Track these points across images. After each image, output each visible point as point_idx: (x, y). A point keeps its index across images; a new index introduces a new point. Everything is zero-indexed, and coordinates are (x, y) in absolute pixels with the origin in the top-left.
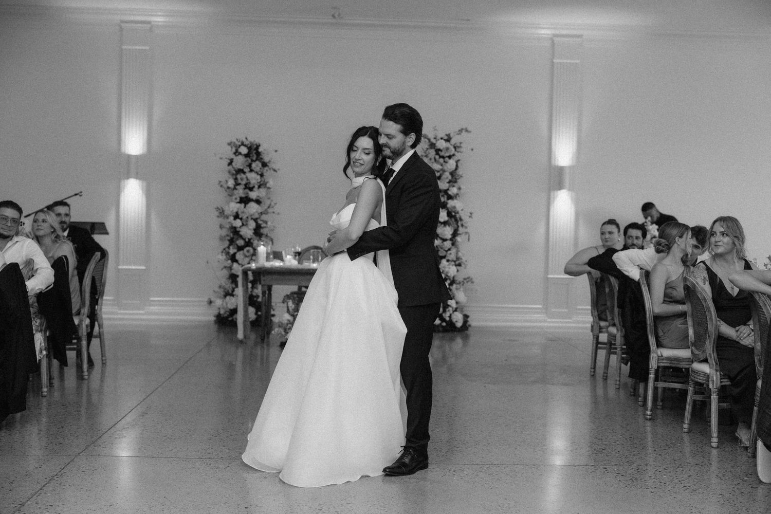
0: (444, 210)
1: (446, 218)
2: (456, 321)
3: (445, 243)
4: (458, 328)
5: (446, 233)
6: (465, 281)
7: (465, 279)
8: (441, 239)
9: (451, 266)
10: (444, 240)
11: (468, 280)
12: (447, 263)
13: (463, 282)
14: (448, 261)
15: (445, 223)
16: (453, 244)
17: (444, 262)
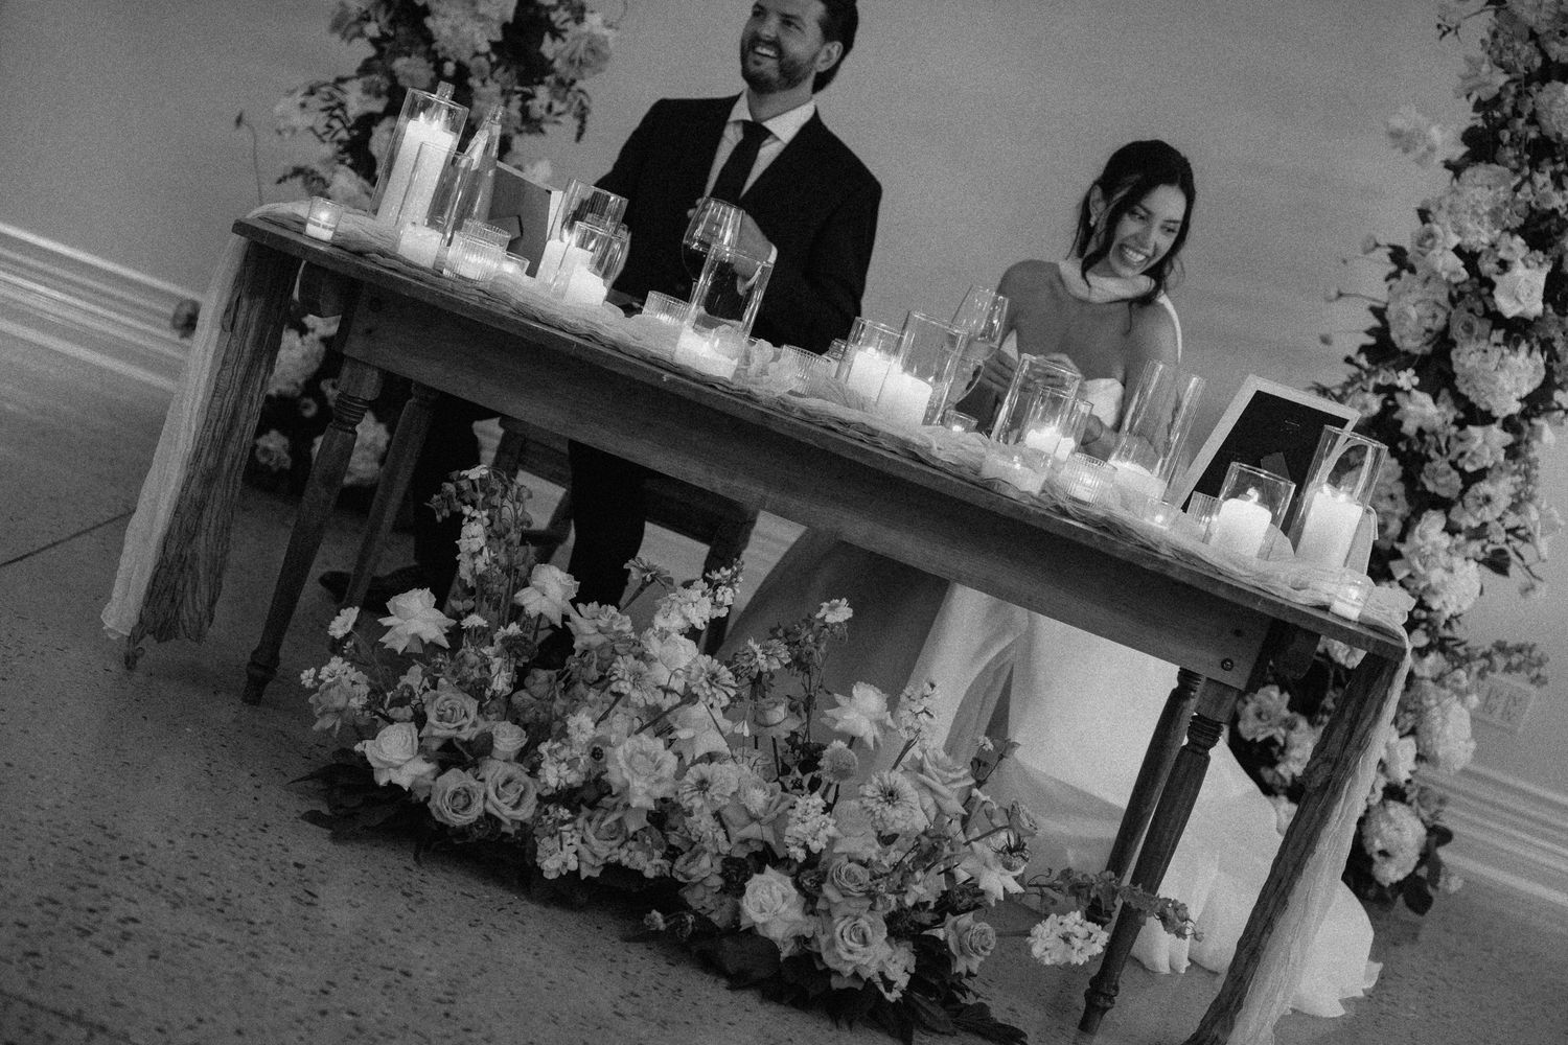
0: (1539, 254)
1: (1534, 306)
2: (1384, 853)
3: (1475, 431)
4: (1380, 886)
5: (1504, 380)
6: (1500, 661)
7: (1501, 647)
8: (1460, 400)
9: (1458, 562)
10: (1473, 415)
11: (1515, 659)
12: (1445, 540)
13: (1487, 656)
14: (1451, 529)
15: (1517, 331)
16: (1512, 452)
17: (1432, 526)
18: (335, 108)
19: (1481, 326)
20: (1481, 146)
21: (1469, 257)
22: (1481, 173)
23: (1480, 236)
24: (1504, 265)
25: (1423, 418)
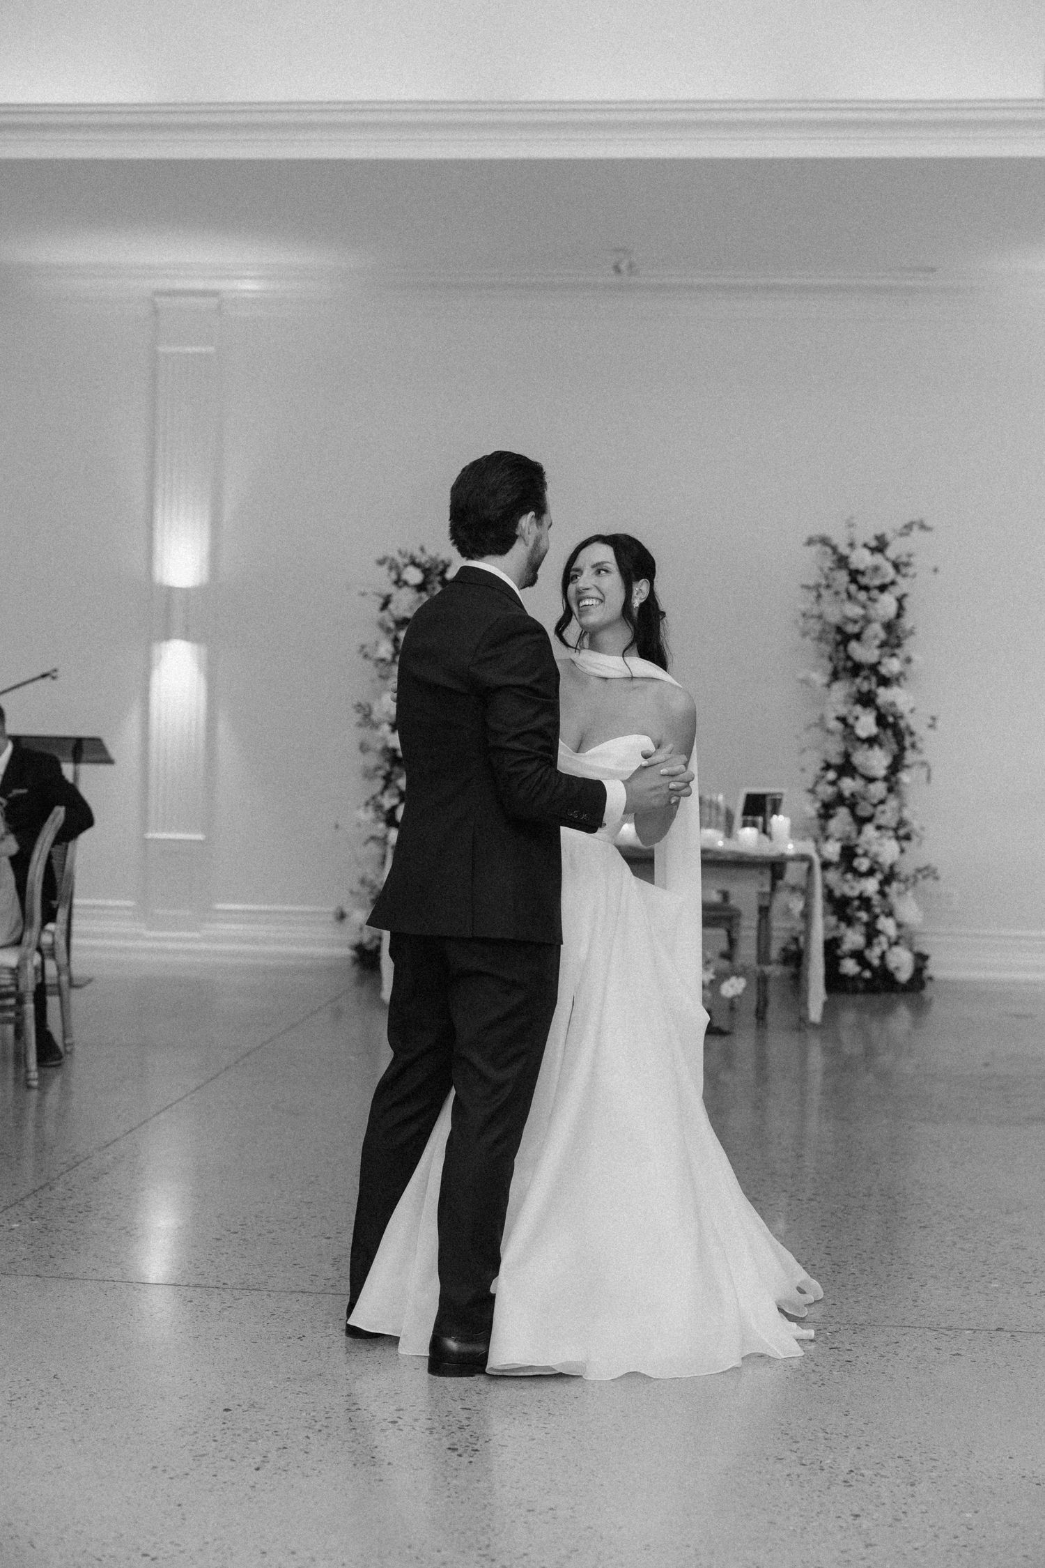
0: (868, 709)
1: (874, 730)
2: (898, 968)
3: (873, 786)
4: (901, 983)
5: (875, 762)
6: (920, 876)
7: (919, 870)
8: (863, 776)
9: (886, 840)
10: (871, 780)
11: (925, 872)
12: (877, 834)
13: (914, 876)
14: (879, 827)
15: (871, 741)
16: (890, 790)
17: (869, 830)
18: (379, 807)
19: (858, 744)
20: (835, 676)
21: (843, 720)
22: (837, 686)
23: (843, 711)
24: (857, 718)
25: (850, 788)
